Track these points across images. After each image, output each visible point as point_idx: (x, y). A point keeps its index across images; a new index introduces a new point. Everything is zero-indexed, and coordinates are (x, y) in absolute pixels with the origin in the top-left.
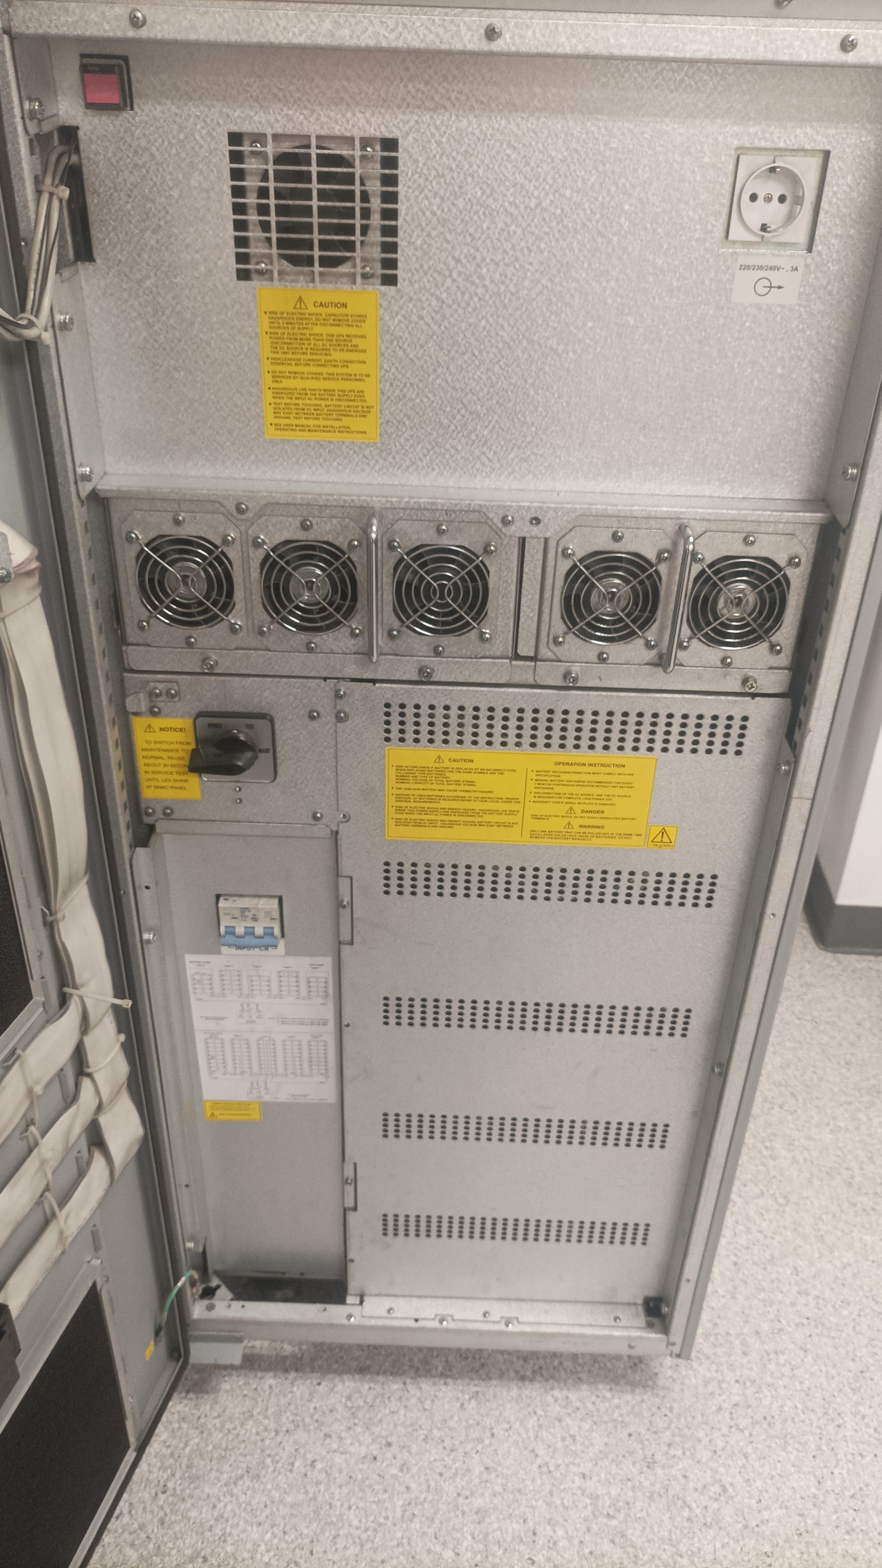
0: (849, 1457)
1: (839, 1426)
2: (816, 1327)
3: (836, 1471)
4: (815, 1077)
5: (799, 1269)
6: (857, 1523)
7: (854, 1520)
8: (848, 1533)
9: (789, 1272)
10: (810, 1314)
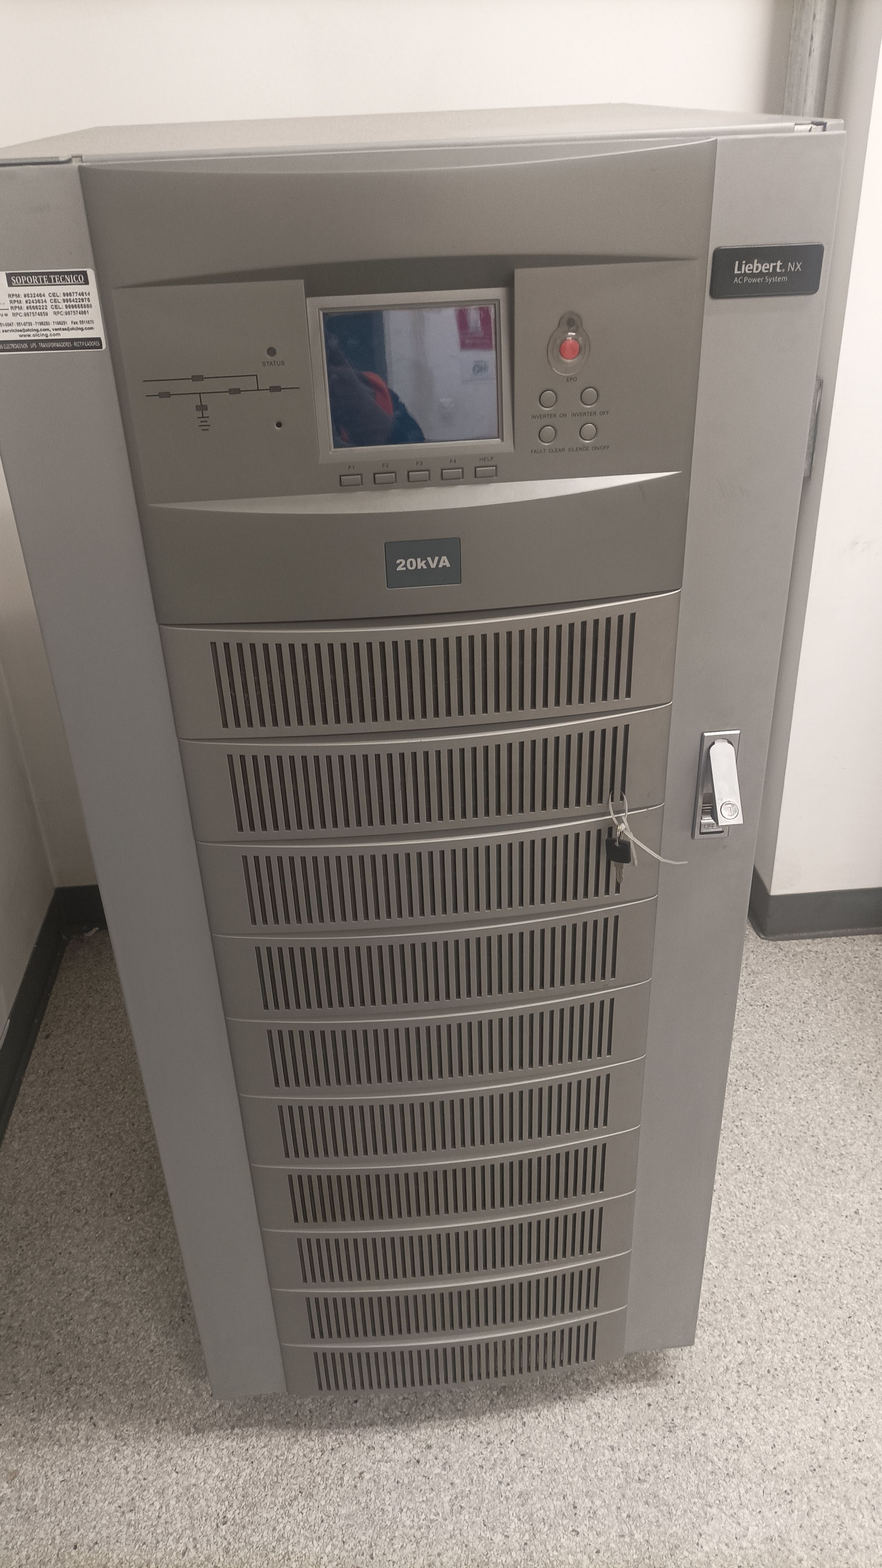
0: (848, 1395)
1: (835, 1369)
2: (804, 1283)
3: (839, 1409)
4: (772, 1056)
5: (782, 1233)
6: (863, 1452)
7: (860, 1450)
8: (855, 1462)
9: (773, 1236)
10: (796, 1272)
